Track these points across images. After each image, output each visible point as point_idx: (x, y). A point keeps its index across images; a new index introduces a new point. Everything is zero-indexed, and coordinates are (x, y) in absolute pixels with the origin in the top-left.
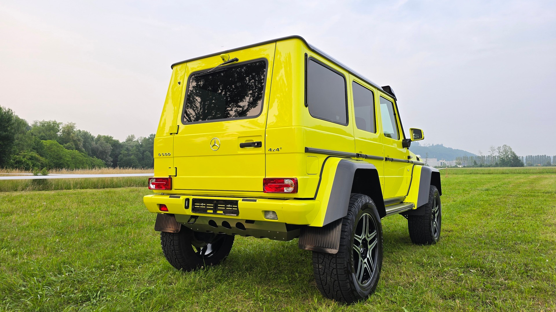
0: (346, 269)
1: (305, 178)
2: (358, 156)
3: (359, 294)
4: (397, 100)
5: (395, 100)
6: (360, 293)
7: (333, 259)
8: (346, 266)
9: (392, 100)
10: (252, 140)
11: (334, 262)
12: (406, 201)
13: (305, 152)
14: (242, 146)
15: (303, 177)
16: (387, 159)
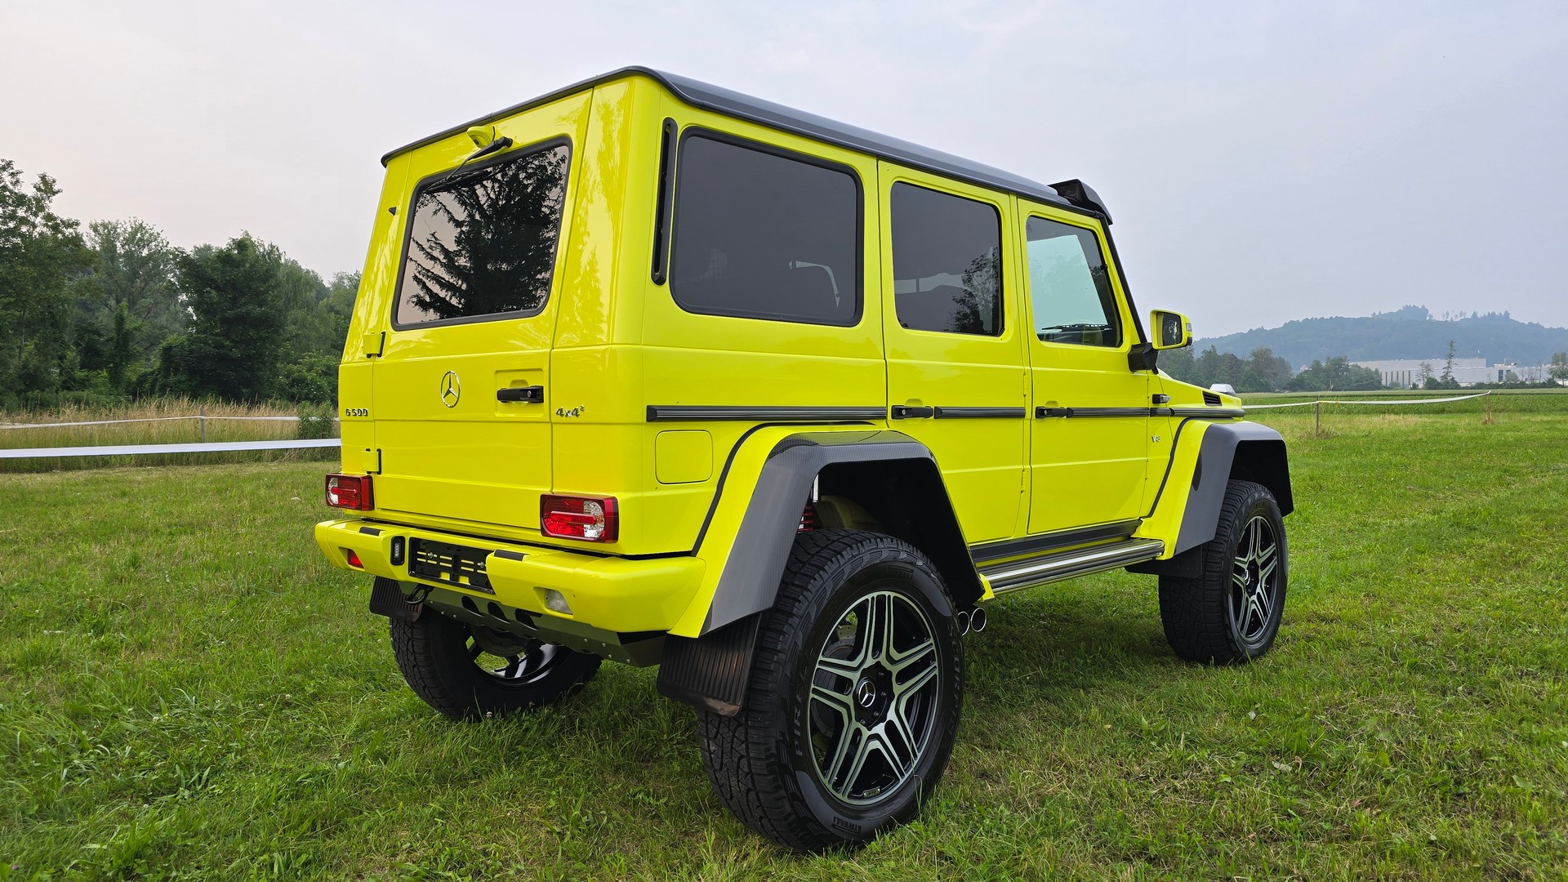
0: (773, 760)
1: (647, 497)
2: (898, 413)
3: (831, 829)
4: (1111, 223)
5: (1106, 221)
6: (834, 826)
7: (740, 728)
8: (774, 751)
9: (1094, 224)
10: (524, 382)
11: (742, 738)
12: (1142, 532)
13: (648, 420)
14: (505, 396)
15: (639, 494)
16: (1041, 413)
